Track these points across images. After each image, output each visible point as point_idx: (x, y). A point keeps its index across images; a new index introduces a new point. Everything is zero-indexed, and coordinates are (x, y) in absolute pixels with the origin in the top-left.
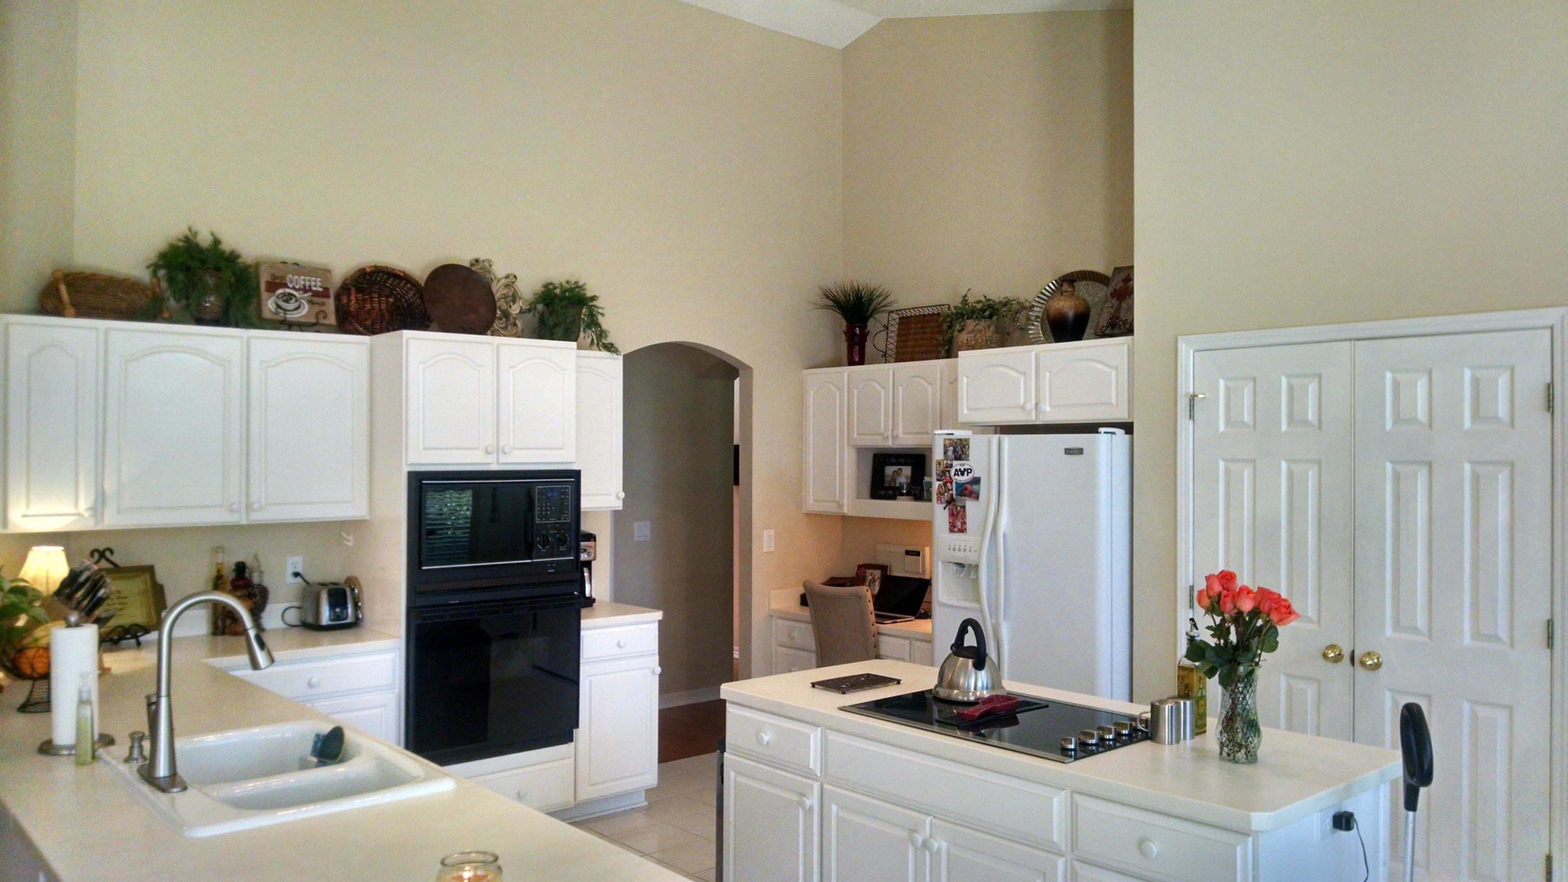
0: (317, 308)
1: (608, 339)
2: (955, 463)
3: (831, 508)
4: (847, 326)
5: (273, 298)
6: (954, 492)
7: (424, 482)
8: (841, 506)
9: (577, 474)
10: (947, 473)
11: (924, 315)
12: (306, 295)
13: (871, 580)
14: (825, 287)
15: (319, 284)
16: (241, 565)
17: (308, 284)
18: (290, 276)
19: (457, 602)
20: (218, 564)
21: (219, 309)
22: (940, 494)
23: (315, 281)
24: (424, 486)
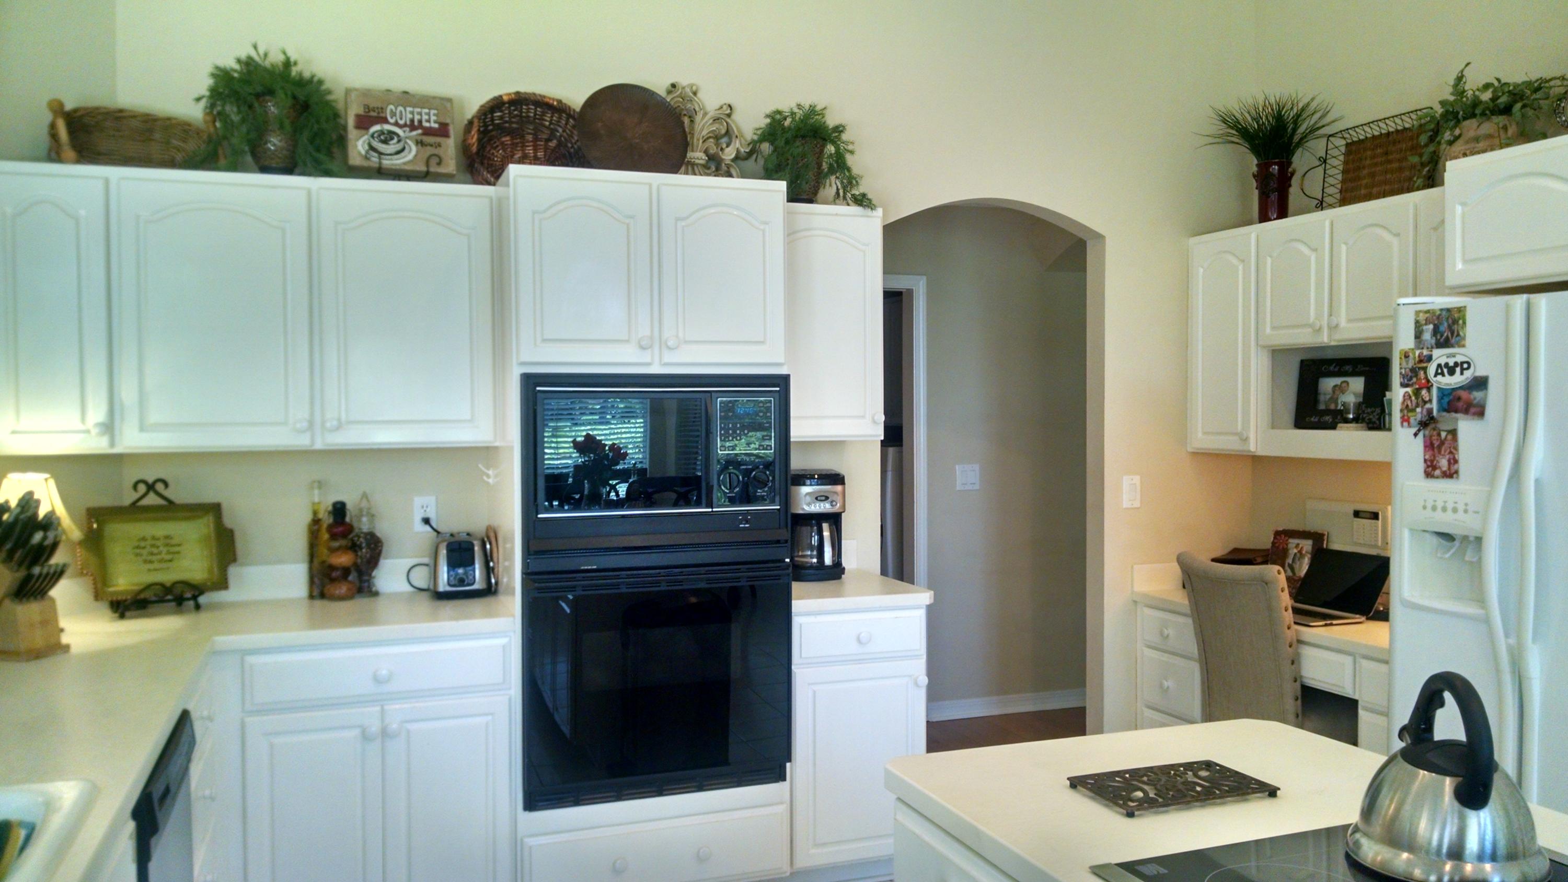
0: (429, 151)
1: (861, 187)
2: (1437, 353)
3: (1228, 444)
4: (1257, 165)
5: (366, 137)
6: (1434, 405)
7: (538, 388)
8: (1245, 440)
9: (783, 381)
10: (1422, 373)
11: (1389, 134)
12: (414, 133)
13: (1295, 554)
14: (1223, 110)
15: (433, 118)
16: (339, 506)
17: (417, 117)
18: (392, 107)
19: (595, 567)
20: (314, 504)
21: (285, 152)
22: (1407, 409)
23: (429, 114)
24: (539, 394)
